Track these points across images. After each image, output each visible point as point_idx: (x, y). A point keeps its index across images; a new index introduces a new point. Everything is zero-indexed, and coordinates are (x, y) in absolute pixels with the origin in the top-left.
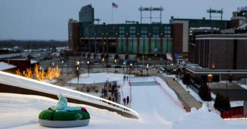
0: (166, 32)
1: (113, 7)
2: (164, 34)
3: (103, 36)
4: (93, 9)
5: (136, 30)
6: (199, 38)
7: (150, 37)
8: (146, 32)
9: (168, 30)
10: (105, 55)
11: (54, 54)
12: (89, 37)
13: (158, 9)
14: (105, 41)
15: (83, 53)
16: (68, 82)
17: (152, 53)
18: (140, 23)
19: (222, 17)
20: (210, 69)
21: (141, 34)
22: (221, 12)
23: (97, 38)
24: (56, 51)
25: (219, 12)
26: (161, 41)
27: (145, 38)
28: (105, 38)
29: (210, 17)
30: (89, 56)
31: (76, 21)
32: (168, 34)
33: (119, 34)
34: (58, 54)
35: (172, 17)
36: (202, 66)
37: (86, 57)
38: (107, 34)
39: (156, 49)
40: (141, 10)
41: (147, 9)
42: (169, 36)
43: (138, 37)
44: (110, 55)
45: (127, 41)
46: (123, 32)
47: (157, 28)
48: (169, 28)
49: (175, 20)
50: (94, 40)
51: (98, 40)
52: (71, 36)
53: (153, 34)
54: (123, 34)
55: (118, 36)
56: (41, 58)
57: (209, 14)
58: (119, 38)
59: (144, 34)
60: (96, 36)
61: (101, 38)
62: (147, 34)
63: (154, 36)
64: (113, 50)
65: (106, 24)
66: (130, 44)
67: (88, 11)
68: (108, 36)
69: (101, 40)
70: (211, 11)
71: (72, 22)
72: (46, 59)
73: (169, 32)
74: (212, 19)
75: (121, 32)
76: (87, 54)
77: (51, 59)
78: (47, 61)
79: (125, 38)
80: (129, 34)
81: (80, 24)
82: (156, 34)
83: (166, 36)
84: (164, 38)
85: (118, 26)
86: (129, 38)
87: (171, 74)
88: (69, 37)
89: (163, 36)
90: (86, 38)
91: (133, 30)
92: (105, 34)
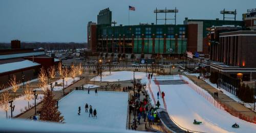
0: (181, 33)
1: (130, 9)
2: (179, 34)
3: (121, 37)
4: (111, 12)
5: (151, 31)
6: (223, 36)
7: (165, 37)
8: (161, 33)
9: (182, 31)
10: (122, 54)
11: (74, 54)
12: (107, 38)
13: (173, 11)
14: (122, 41)
15: (101, 53)
16: (91, 80)
17: (167, 52)
18: (155, 24)
19: (235, 18)
20: (240, 67)
21: (156, 35)
22: (234, 13)
23: (115, 39)
24: (76, 52)
25: (233, 13)
26: (176, 41)
27: (160, 39)
28: (122, 39)
29: (224, 18)
30: (106, 56)
31: (95, 23)
32: (182, 35)
33: (135, 35)
34: (78, 54)
35: (186, 19)
36: (229, 65)
37: (104, 56)
38: (124, 35)
39: (171, 49)
40: (156, 12)
41: (162, 11)
42: (184, 36)
43: (154, 37)
44: (127, 54)
45: (143, 42)
46: (139, 33)
47: (172, 29)
48: (184, 29)
49: (190, 20)
50: (111, 41)
51: (115, 41)
52: (90, 37)
53: (167, 35)
54: (139, 35)
55: (134, 37)
56: (63, 58)
57: (223, 15)
58: (135, 39)
59: (159, 35)
60: (113, 37)
61: (118, 39)
62: (163, 35)
63: (169, 36)
64: (129, 50)
65: (123, 26)
66: (146, 44)
67: (106, 14)
68: (125, 37)
69: (118, 41)
70: (224, 12)
71: (91, 24)
72: (67, 58)
73: (184, 33)
74: (225, 19)
75: (137, 33)
76: (105, 53)
77: (72, 58)
78: (69, 60)
79: (141, 39)
80: (145, 35)
81: (98, 26)
82: (171, 35)
83: (181, 36)
84: (178, 39)
85: (134, 27)
86: (145, 39)
87: (193, 73)
88: (88, 38)
89: (178, 37)
90: (104, 39)
91: (148, 31)
92: (122, 35)
